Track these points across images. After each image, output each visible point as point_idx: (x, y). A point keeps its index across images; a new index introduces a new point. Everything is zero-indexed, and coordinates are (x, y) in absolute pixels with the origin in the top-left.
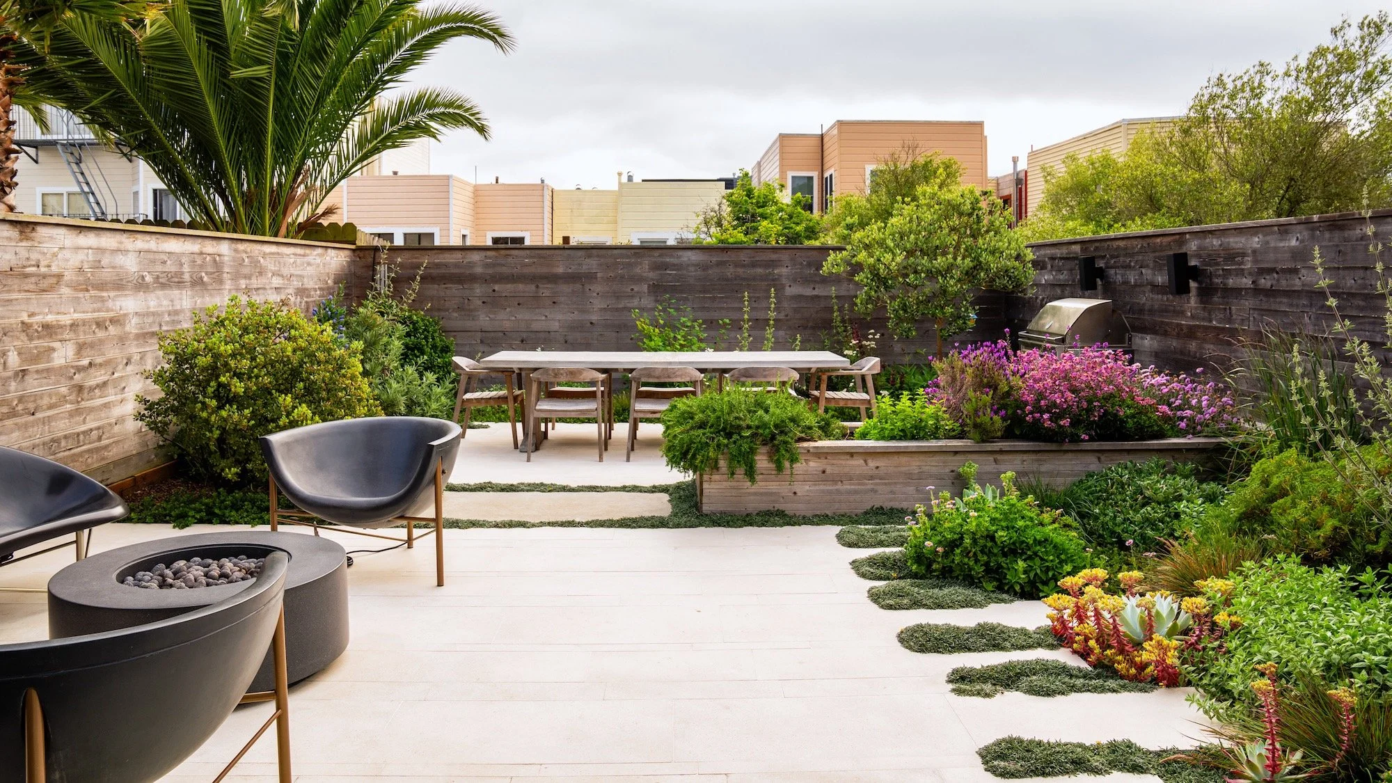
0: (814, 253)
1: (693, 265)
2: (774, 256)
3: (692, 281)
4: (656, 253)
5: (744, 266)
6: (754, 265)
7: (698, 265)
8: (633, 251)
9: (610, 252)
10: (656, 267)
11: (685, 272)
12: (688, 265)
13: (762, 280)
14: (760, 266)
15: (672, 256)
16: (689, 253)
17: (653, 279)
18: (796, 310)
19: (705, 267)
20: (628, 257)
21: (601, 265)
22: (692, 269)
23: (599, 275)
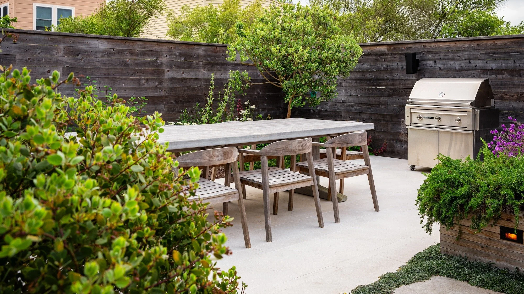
0: (184, 47)
1: (100, 52)
2: (158, 48)
3: (99, 66)
4: (70, 40)
5: (137, 54)
6: (144, 54)
7: (104, 52)
8: (50, 37)
9: (28, 37)
10: (69, 52)
11: (93, 58)
12: (96, 52)
13: (150, 66)
14: (149, 55)
15: (83, 43)
16: (97, 42)
17: (66, 63)
18: (172, 89)
19: (108, 54)
20: (45, 41)
21: (20, 48)
22: (99, 55)
23: (18, 57)
